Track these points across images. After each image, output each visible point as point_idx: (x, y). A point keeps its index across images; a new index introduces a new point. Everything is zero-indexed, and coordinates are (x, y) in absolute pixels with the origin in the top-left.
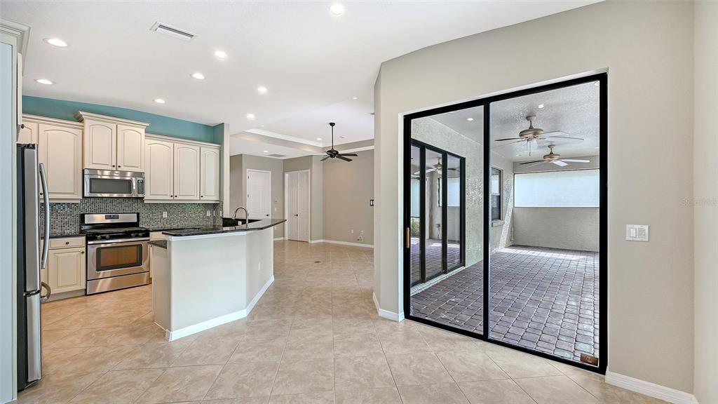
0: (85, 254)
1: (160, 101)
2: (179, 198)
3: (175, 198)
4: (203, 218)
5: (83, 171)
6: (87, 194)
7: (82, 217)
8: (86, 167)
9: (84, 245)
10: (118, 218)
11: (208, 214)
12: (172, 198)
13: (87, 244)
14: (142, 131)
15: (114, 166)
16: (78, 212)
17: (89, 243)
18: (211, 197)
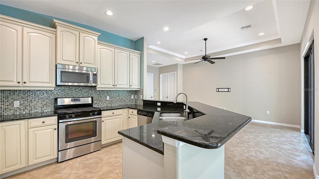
0: (57, 130)
1: (110, 13)
2: (118, 86)
3: (116, 87)
4: (129, 100)
5: (56, 65)
6: (59, 83)
7: (56, 100)
8: (58, 62)
9: (57, 123)
10: (79, 101)
11: (132, 97)
12: (113, 87)
13: (58, 123)
14: (96, 38)
15: (77, 63)
16: (52, 97)
17: (60, 121)
18: (135, 86)
